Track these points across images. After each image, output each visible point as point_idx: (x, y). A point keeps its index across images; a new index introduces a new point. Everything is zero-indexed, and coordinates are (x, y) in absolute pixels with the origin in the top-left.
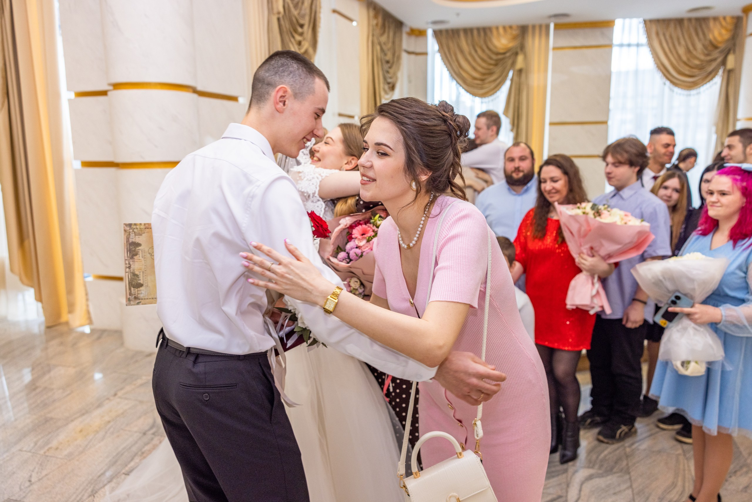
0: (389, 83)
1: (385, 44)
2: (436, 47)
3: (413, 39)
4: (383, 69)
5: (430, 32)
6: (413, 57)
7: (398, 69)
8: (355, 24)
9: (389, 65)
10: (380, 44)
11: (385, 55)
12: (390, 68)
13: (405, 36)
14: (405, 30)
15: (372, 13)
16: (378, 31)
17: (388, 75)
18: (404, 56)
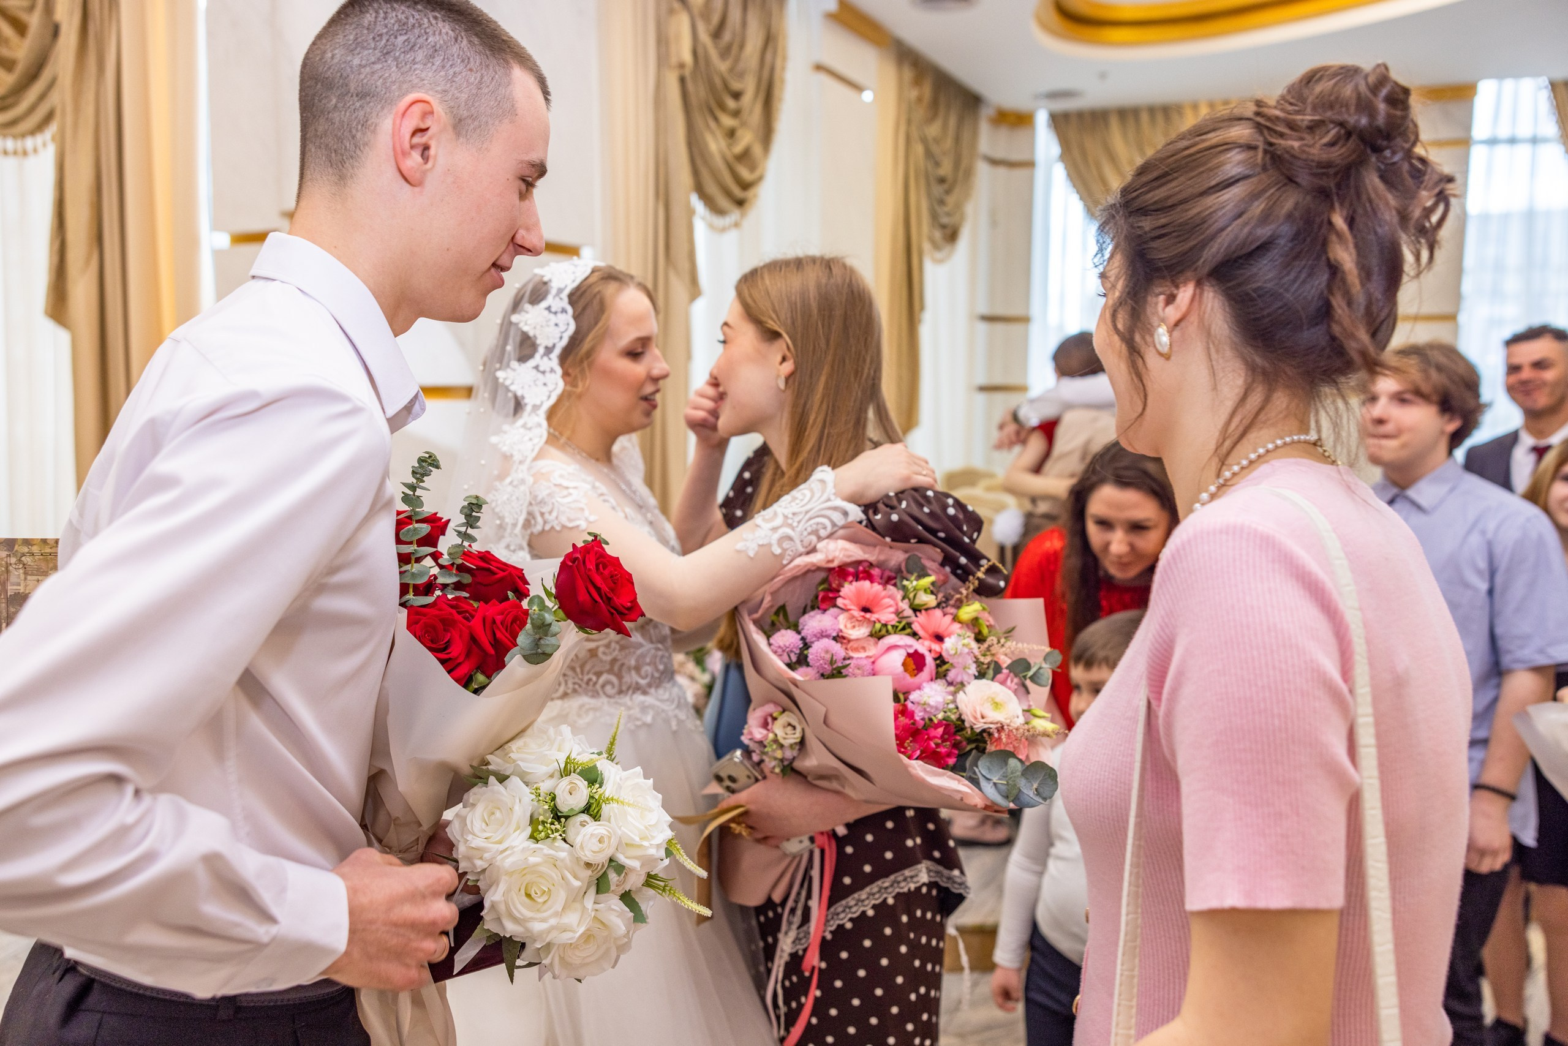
0: (943, 227)
1: (937, 141)
2: (1055, 149)
3: (1003, 133)
4: (929, 195)
5: (1042, 119)
6: (1002, 171)
7: (967, 194)
8: (868, 96)
9: (946, 186)
10: (924, 140)
11: (937, 164)
12: (948, 192)
13: (984, 128)
14: (986, 113)
15: (908, 74)
16: (920, 113)
17: (941, 210)
18: (983, 170)
